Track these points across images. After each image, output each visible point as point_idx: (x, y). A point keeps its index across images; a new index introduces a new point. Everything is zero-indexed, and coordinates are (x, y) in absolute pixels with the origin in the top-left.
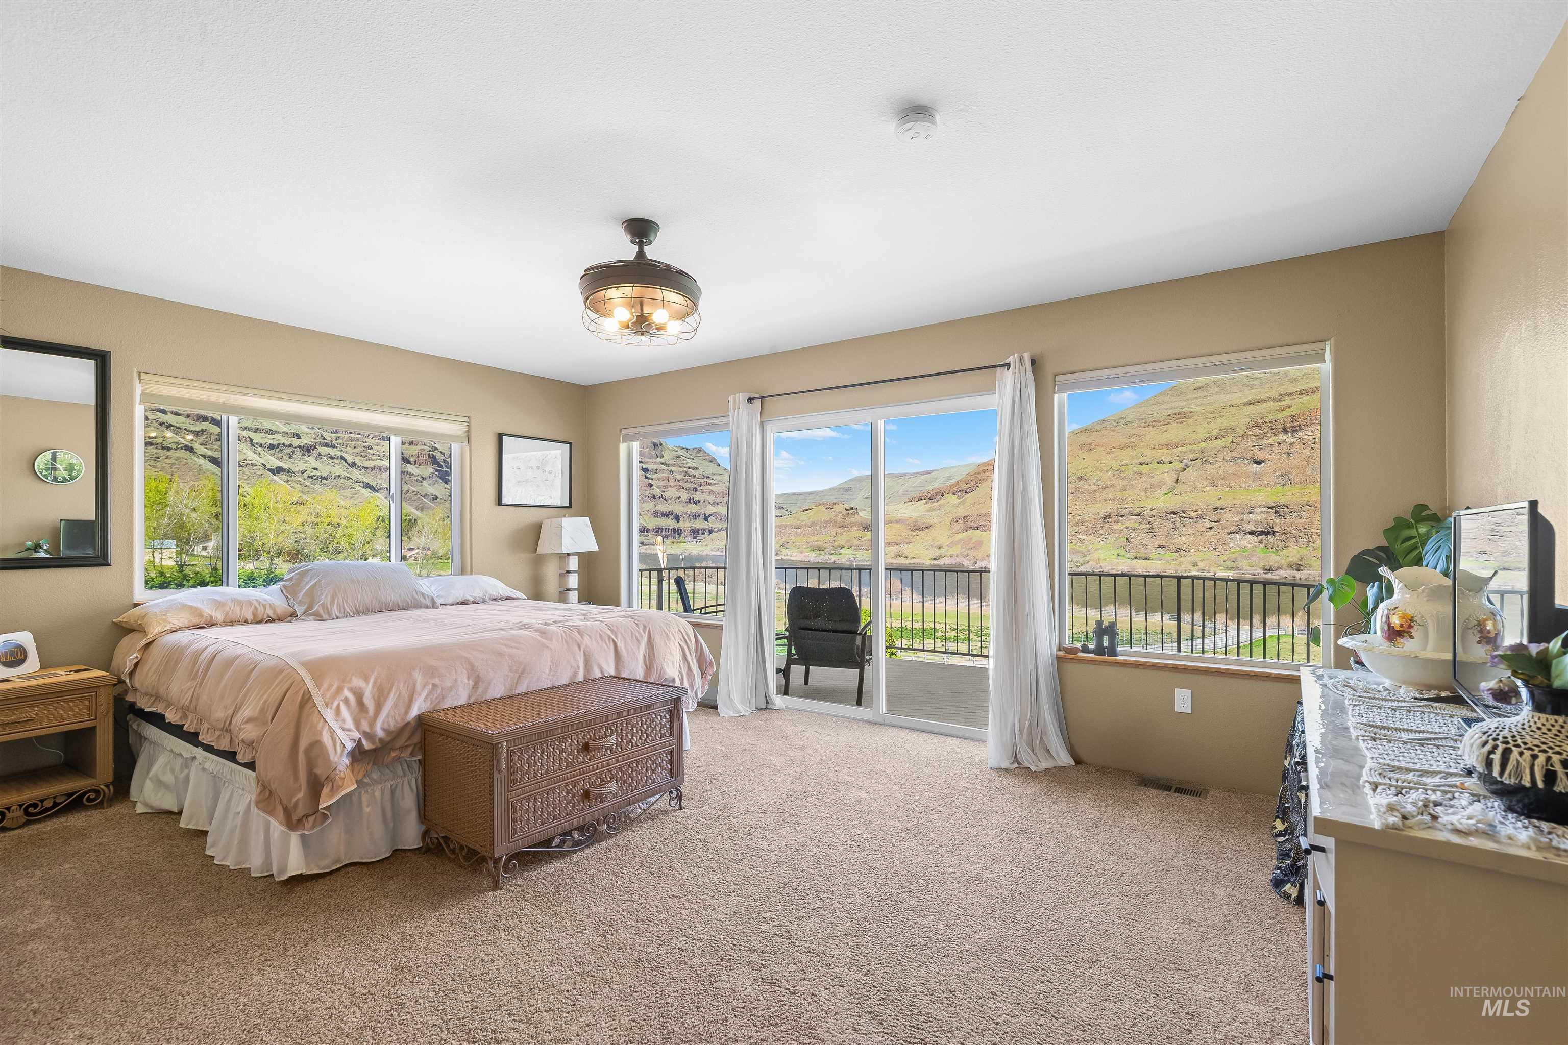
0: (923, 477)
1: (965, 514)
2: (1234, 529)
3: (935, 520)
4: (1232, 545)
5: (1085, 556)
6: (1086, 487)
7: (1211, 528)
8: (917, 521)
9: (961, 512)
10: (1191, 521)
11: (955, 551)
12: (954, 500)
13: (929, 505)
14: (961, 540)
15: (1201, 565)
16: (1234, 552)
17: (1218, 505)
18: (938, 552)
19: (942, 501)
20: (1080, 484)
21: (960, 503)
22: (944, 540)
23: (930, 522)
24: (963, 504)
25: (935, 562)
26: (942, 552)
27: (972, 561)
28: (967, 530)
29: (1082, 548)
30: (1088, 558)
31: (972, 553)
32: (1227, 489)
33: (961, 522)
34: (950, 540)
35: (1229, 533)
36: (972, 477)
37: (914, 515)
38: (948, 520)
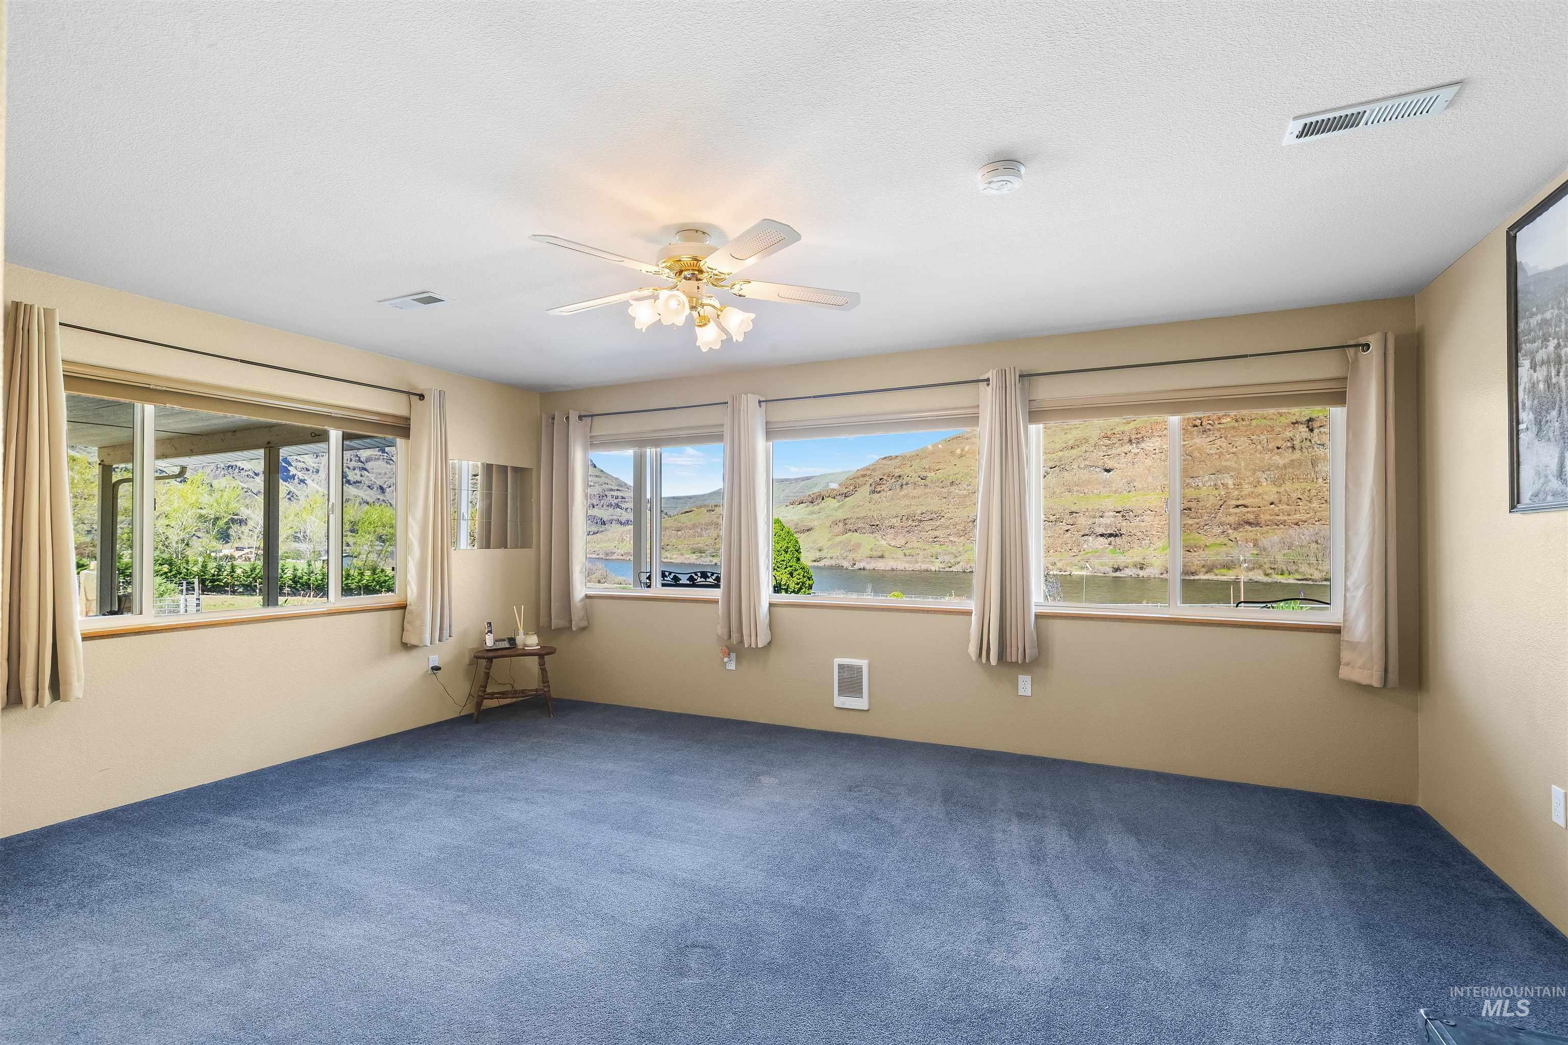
0: (803, 483)
1: (845, 517)
2: (1087, 532)
3: (816, 523)
4: (1085, 546)
5: (956, 557)
6: (957, 491)
7: (1067, 531)
8: (798, 524)
9: (840, 515)
10: (1050, 524)
11: (836, 552)
12: (833, 503)
13: (811, 508)
14: (840, 543)
15: (1059, 565)
16: (1087, 553)
17: (1073, 509)
18: (818, 555)
19: (823, 505)
20: (952, 489)
21: (839, 507)
22: (824, 542)
23: (811, 525)
24: (843, 507)
25: (816, 564)
26: (823, 554)
27: (851, 563)
28: (846, 533)
29: (953, 549)
30: (958, 559)
31: (851, 556)
32: (1081, 495)
33: (841, 524)
34: (830, 543)
35: (1083, 536)
36: (851, 482)
37: (795, 518)
38: (828, 524)
